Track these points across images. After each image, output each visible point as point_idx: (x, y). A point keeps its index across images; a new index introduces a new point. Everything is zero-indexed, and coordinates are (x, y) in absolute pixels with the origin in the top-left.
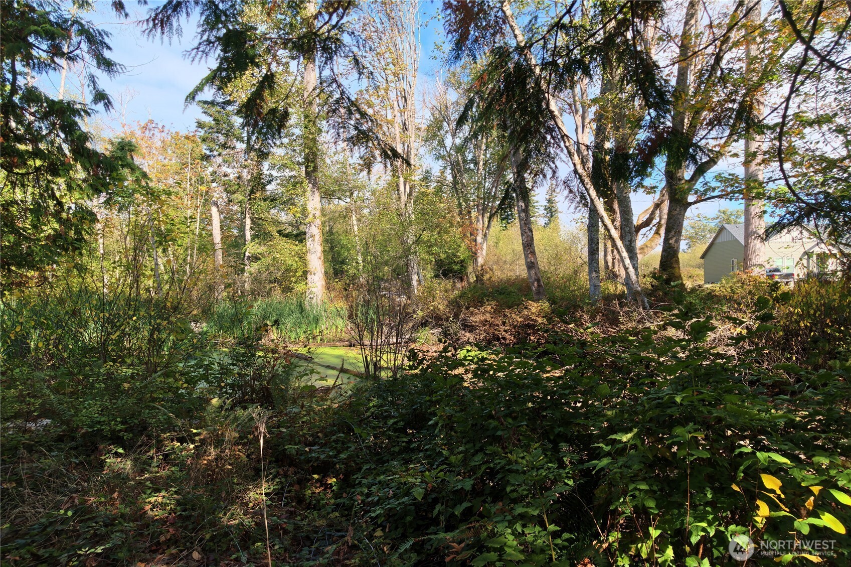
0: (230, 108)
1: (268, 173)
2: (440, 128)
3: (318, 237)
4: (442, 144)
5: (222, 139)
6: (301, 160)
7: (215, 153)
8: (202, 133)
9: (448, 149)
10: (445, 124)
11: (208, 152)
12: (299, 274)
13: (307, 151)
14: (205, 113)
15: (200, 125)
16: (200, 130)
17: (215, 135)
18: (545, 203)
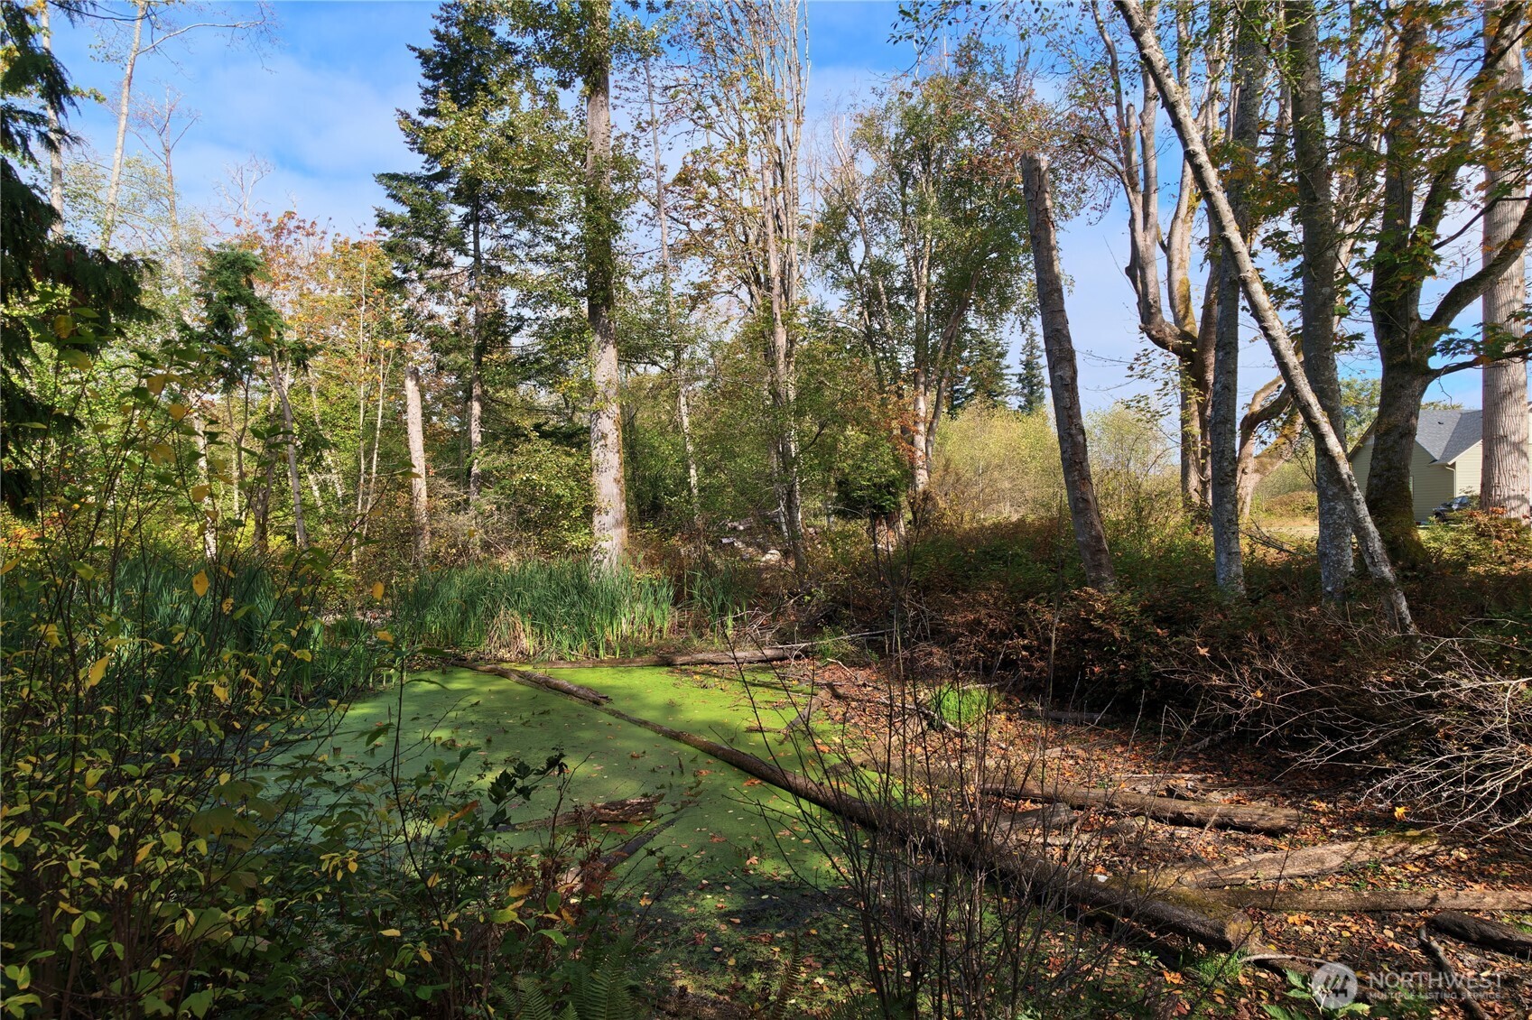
0: (441, 188)
1: (514, 313)
2: (842, 227)
3: (614, 437)
4: (844, 257)
5: (426, 248)
6: (580, 285)
7: (414, 275)
8: (387, 235)
9: (856, 268)
10: (852, 219)
11: (399, 274)
12: (576, 513)
13: (592, 268)
14: (394, 197)
15: (385, 222)
16: (384, 230)
17: (412, 240)
18: (1019, 369)
